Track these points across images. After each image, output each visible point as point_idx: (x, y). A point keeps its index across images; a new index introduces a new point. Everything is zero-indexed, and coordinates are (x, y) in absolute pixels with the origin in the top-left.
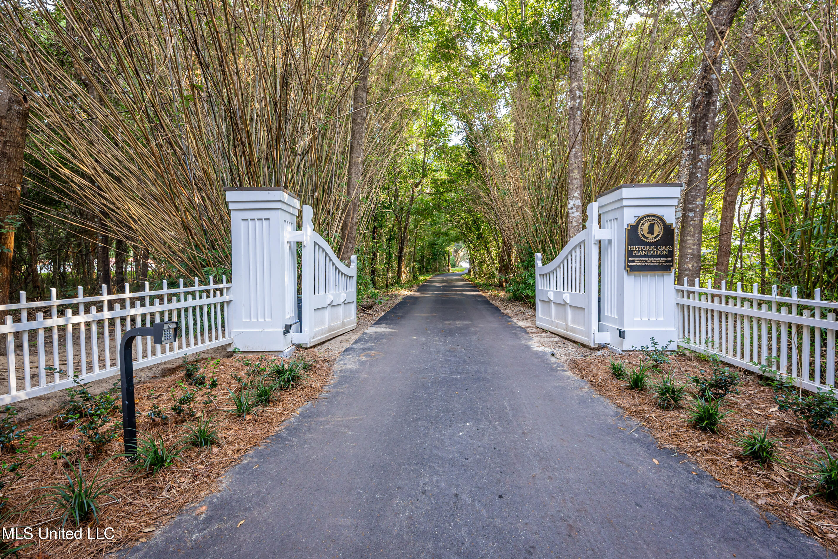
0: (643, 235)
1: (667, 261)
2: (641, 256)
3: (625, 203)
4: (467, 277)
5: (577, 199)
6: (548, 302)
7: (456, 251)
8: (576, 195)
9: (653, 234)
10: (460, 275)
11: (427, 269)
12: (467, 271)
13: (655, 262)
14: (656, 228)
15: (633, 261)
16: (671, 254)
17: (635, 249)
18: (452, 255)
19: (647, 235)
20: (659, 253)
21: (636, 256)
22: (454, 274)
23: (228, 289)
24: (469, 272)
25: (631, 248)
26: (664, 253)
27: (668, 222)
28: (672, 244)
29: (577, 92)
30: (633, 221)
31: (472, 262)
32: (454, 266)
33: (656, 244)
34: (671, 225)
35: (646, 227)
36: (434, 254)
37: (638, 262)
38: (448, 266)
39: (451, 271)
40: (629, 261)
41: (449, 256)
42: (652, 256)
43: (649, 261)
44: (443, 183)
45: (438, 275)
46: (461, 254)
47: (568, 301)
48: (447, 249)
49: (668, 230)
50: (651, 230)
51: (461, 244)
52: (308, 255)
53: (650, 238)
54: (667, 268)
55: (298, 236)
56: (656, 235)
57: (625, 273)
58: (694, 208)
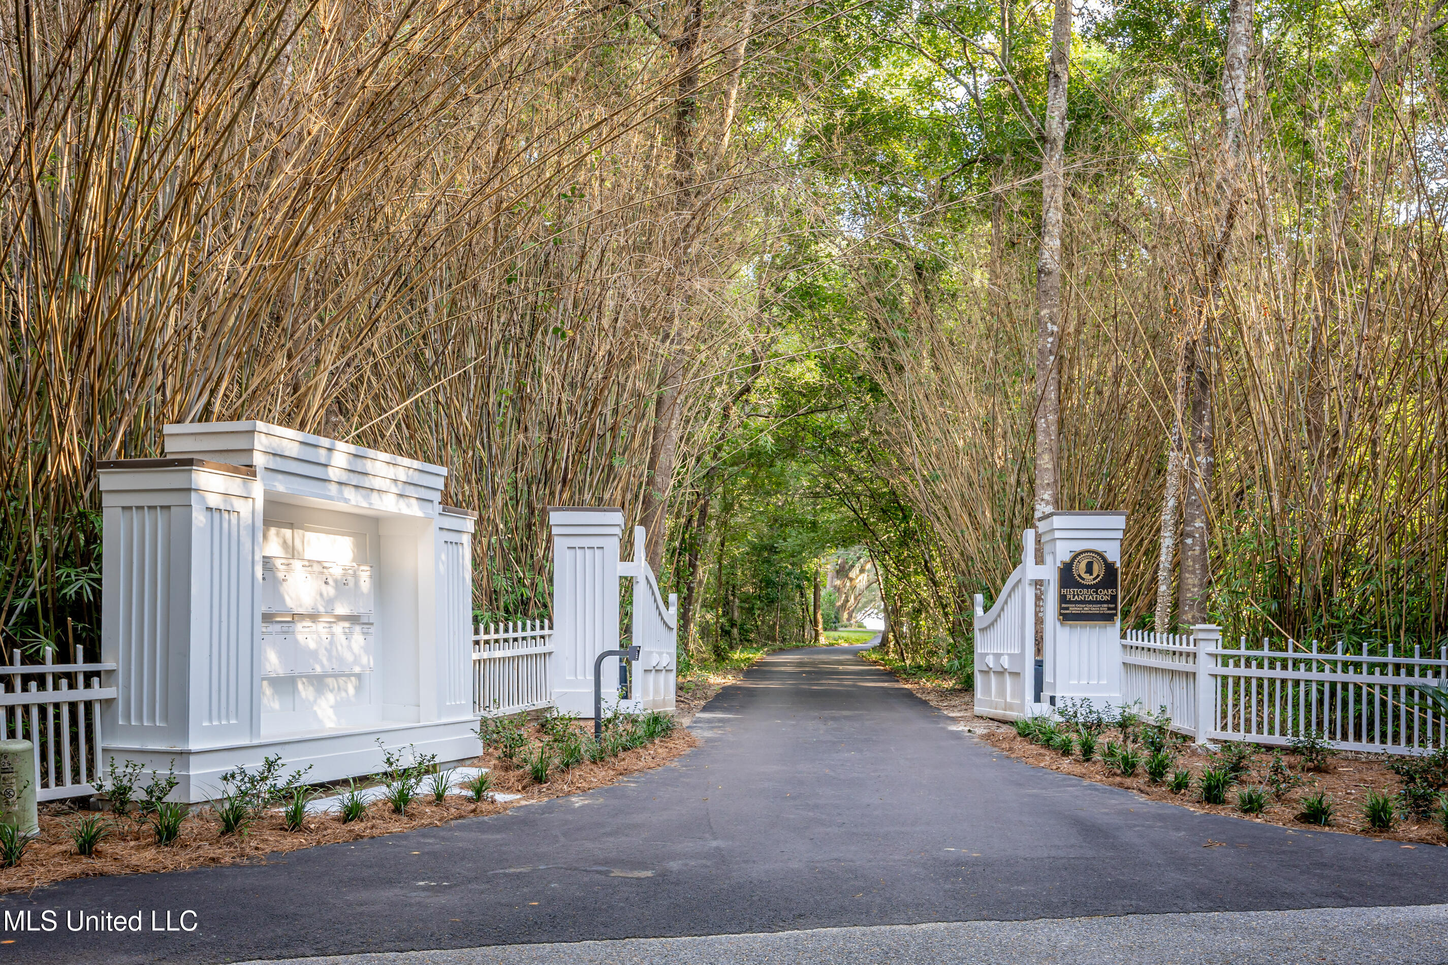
0: (1079, 576)
1: (1109, 609)
2: (1076, 602)
3: (1057, 534)
4: (874, 657)
5: (1047, 503)
6: (986, 672)
7: (842, 571)
8: (1046, 497)
9: (1091, 574)
10: (855, 652)
11: (743, 632)
12: (877, 642)
13: (1094, 609)
14: (1096, 567)
15: (1067, 609)
16: (1114, 599)
17: (1070, 593)
18: (829, 583)
19: (1084, 575)
20: (1099, 598)
21: (1070, 602)
22: (831, 649)
23: (550, 636)
24: (884, 643)
25: (1064, 591)
26: (1105, 598)
27: (1110, 559)
28: (1116, 588)
29: (1049, 325)
30: (1067, 559)
31: (893, 614)
32: (833, 623)
33: (1096, 587)
34: (1114, 563)
35: (1083, 565)
36: (769, 583)
37: (1074, 609)
38: (815, 623)
39: (823, 640)
40: (1061, 608)
41: (816, 588)
42: (1090, 602)
43: (1087, 609)
44: (811, 391)
45: (781, 651)
46: (862, 581)
47: (1006, 667)
48: (811, 566)
49: (1110, 569)
50: (1089, 570)
51: (859, 552)
52: (641, 593)
53: (1088, 579)
54: (1109, 618)
55: (625, 569)
56: (1095, 575)
57: (1058, 624)
58: (1193, 532)
